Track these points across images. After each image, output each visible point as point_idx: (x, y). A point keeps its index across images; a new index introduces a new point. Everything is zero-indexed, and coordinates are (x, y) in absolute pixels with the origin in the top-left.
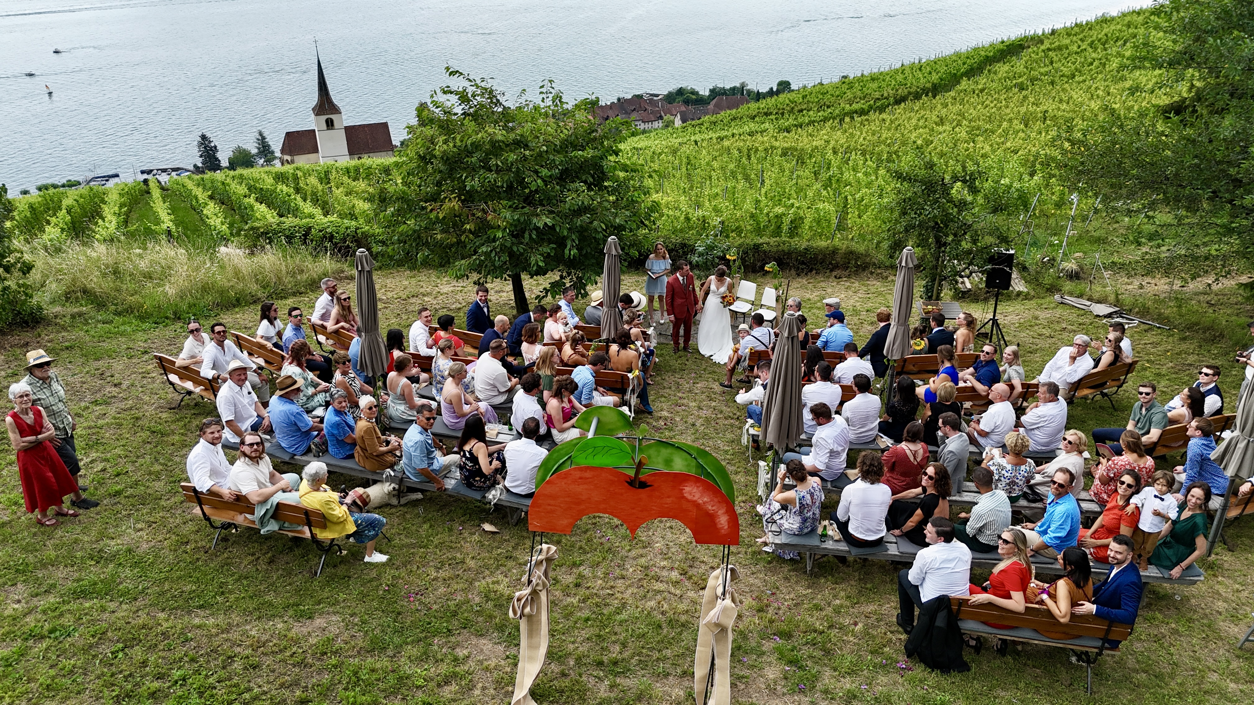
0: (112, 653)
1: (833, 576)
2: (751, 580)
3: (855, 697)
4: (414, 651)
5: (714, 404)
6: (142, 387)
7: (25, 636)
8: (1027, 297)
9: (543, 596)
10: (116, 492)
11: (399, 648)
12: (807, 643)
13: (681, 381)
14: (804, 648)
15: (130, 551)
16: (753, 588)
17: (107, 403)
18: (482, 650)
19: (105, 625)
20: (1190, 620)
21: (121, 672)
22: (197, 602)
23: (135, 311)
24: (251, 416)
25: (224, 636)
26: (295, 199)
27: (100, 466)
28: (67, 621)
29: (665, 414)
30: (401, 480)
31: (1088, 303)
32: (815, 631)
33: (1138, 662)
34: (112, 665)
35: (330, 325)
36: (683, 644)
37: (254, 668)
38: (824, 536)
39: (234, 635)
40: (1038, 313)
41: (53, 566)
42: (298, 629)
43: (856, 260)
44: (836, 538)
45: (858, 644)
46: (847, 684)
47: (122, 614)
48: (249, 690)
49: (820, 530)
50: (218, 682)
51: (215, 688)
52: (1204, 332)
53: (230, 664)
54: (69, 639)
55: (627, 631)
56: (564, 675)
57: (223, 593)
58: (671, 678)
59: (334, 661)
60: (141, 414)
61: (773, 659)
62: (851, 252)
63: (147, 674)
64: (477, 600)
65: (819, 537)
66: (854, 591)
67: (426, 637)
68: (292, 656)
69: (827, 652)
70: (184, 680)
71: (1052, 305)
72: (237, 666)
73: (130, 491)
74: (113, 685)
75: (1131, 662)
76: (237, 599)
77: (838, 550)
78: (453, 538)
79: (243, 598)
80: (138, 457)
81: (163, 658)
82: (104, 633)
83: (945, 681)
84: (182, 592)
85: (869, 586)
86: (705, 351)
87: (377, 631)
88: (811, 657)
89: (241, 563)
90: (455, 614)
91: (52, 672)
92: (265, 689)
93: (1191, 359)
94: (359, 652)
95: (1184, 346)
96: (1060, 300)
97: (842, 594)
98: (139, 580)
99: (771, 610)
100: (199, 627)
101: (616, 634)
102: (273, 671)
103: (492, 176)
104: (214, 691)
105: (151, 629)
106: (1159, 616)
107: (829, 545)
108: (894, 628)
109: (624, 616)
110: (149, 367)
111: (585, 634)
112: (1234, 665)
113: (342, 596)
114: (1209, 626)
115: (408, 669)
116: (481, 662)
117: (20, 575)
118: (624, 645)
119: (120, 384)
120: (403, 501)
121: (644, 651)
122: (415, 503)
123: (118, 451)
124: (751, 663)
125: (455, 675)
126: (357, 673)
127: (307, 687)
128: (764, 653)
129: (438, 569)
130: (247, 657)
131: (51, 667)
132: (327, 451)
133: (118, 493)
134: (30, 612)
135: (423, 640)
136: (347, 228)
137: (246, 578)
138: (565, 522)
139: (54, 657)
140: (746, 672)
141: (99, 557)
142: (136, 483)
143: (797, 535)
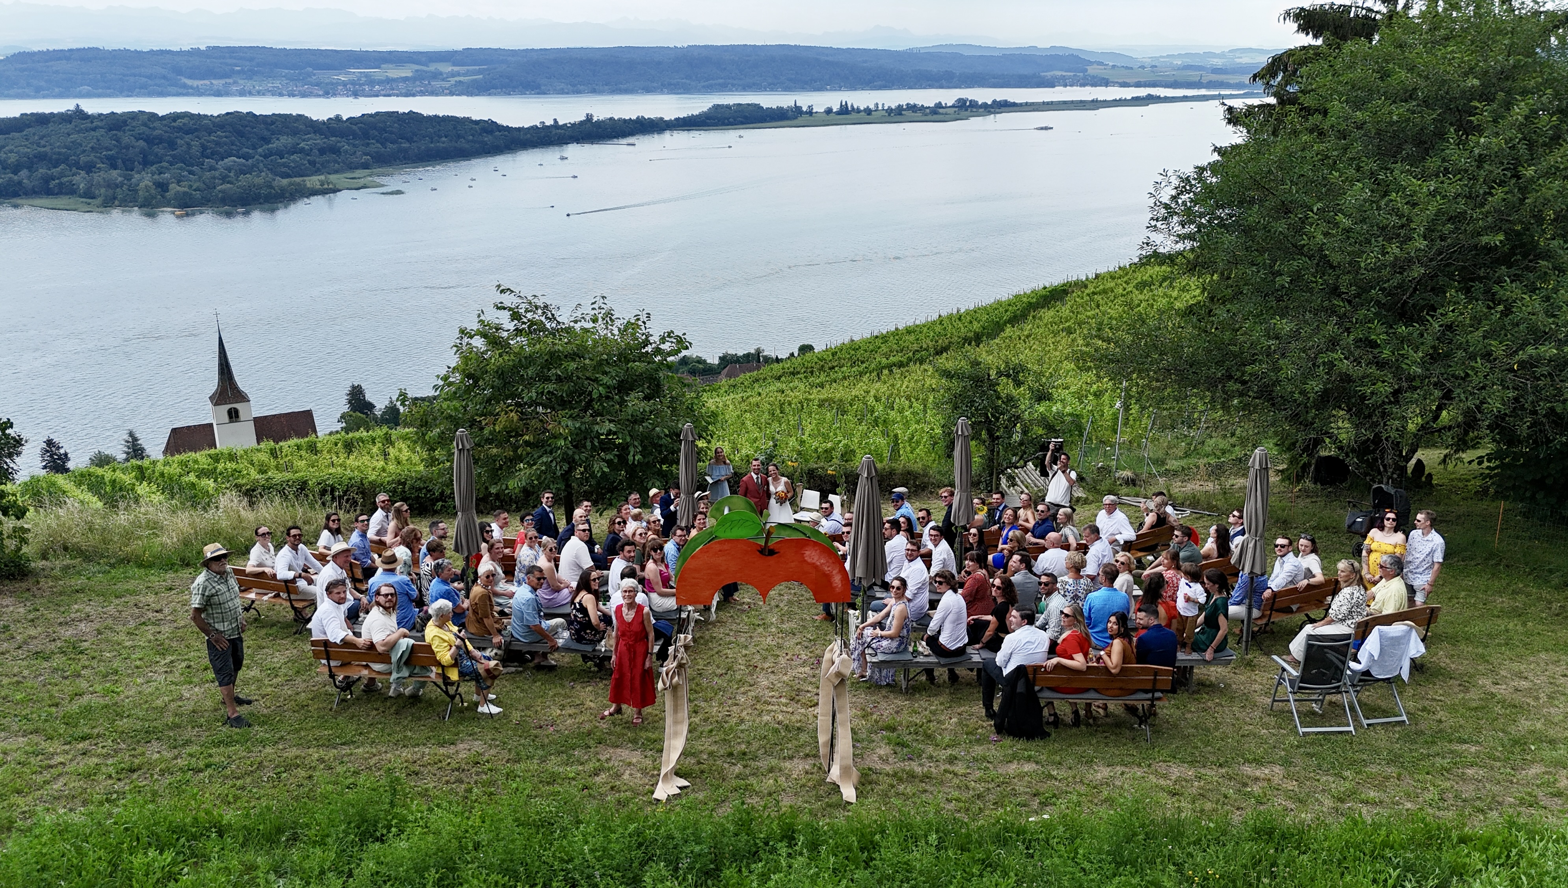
3: (956, 758)
4: (558, 759)
7: (183, 770)
11: (544, 757)
12: (911, 732)
14: (908, 735)
16: (857, 704)
18: (620, 754)
20: (1231, 697)
21: (292, 784)
22: (338, 741)
23: (133, 561)
25: (377, 758)
29: (747, 600)
32: (916, 725)
34: (281, 781)
38: (916, 653)
39: (387, 757)
42: (445, 750)
43: (915, 481)
45: (955, 730)
46: (949, 752)
47: (270, 752)
54: (228, 769)
55: (749, 735)
56: (699, 762)
57: (360, 734)
58: (795, 759)
59: (488, 767)
61: (882, 743)
66: (946, 700)
67: (566, 750)
68: (448, 765)
69: (929, 736)
76: (377, 736)
77: (928, 663)
79: (382, 736)
82: (259, 764)
83: (1032, 744)
84: (321, 735)
88: (914, 740)
90: (588, 735)
94: (508, 761)
97: (936, 702)
99: (875, 716)
100: (350, 754)
101: (740, 737)
103: (551, 387)
105: (304, 758)
106: (1206, 696)
107: (919, 660)
109: (744, 726)
113: (476, 730)
114: (1247, 700)
115: (557, 769)
116: (623, 760)
118: (749, 743)
124: (864, 746)
125: (602, 769)
128: (873, 741)
130: (407, 768)
135: (564, 752)
136: (350, 479)
137: (379, 724)
138: (707, 593)
140: (860, 752)
143: (892, 653)
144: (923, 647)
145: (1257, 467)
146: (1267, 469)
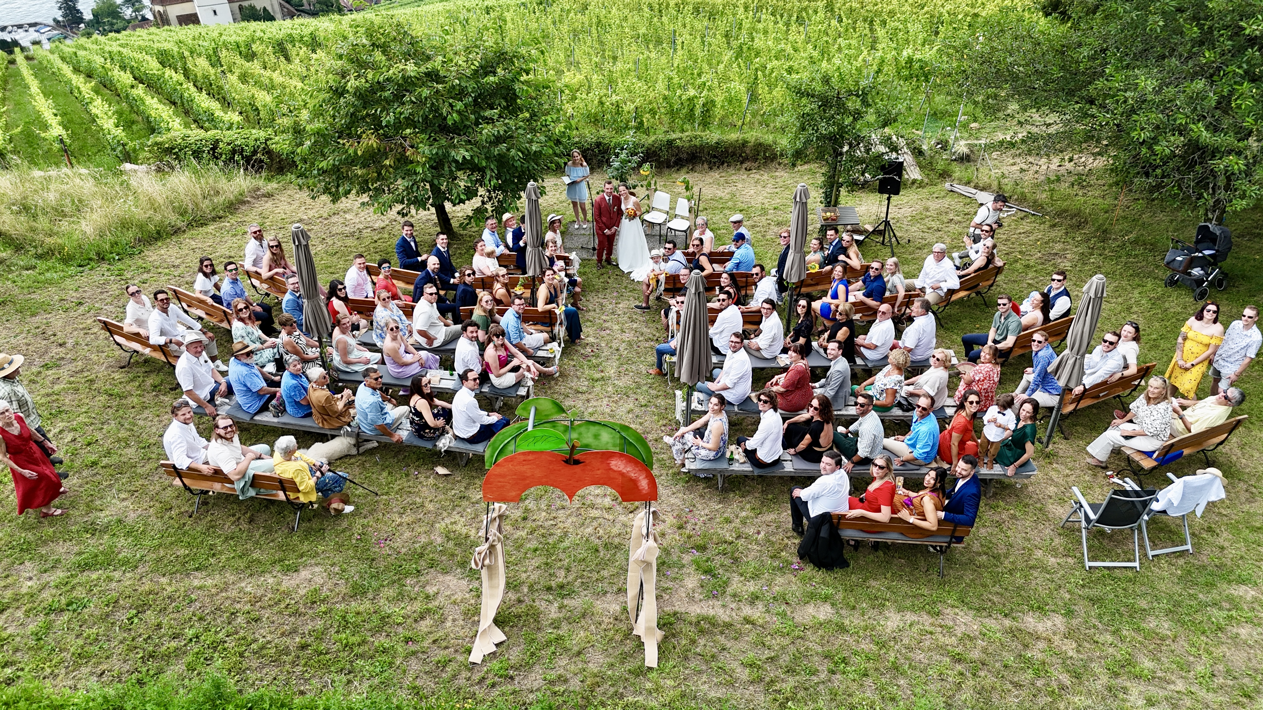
0: (129, 619)
1: (740, 490)
2: (673, 500)
3: (757, 597)
4: (391, 592)
5: (635, 326)
6: (87, 345)
7: (47, 611)
8: (921, 185)
9: (499, 547)
10: (93, 463)
11: (377, 590)
12: (719, 553)
13: (605, 302)
14: (717, 558)
15: (120, 521)
16: (674, 507)
17: (58, 366)
18: (449, 586)
19: (115, 594)
20: (1026, 505)
21: (140, 635)
22: (191, 566)
23: (56, 253)
24: (210, 384)
25: (224, 594)
26: (188, 89)
27: (69, 437)
28: (80, 593)
29: (591, 340)
30: (358, 435)
31: (974, 191)
32: (726, 542)
33: (982, 545)
34: (130, 630)
35: (265, 273)
36: (617, 564)
37: (256, 621)
38: (731, 460)
39: (233, 593)
40: (929, 203)
41: (53, 542)
42: (288, 582)
43: (765, 153)
44: (741, 461)
45: (761, 551)
46: (752, 587)
47: (128, 583)
48: (255, 641)
49: (728, 455)
50: (227, 636)
51: (226, 642)
52: (1072, 219)
53: (234, 620)
54: (85, 610)
55: (570, 556)
56: (520, 601)
57: (214, 555)
58: (608, 595)
59: (323, 608)
60: (93, 376)
61: (692, 569)
62: (760, 144)
63: (164, 635)
64: (439, 540)
65: (727, 461)
66: (757, 504)
67: (399, 579)
68: (286, 607)
69: (736, 560)
70: (197, 637)
71: (943, 194)
72: (240, 620)
73: (105, 461)
74: (136, 648)
75: (976, 547)
76: (228, 559)
77: (744, 470)
78: (411, 484)
79: (233, 558)
80: (103, 424)
81: (175, 619)
82: (116, 602)
83: (829, 577)
84: (178, 557)
85: (770, 496)
86: (624, 267)
87: (357, 577)
88: (722, 565)
89: (224, 524)
90: (421, 555)
91: (80, 642)
92: (269, 638)
93: (1058, 247)
94: (343, 598)
95: (1053, 234)
96: (950, 188)
97: (748, 506)
98: (135, 548)
99: (689, 526)
100: (200, 588)
101: (561, 560)
102: (273, 622)
103: (407, 111)
104: (226, 645)
105: (157, 594)
106: (1001, 503)
107: (736, 467)
108: (789, 534)
109: (567, 543)
110: (89, 322)
111: (536, 562)
112: (1057, 541)
113: (321, 548)
114: (1041, 510)
115: (388, 609)
116: (449, 597)
117: (26, 554)
118: (568, 570)
119: (64, 343)
120: (362, 449)
121: (585, 573)
122: (371, 452)
123: (82, 419)
124: (673, 576)
125: (428, 611)
126: (345, 617)
127: (304, 633)
128: (683, 566)
129: (401, 514)
130: (248, 612)
131: (78, 636)
132: (285, 410)
133: (94, 464)
134: (44, 588)
135: (398, 582)
137: (232, 538)
138: (514, 494)
139: (78, 628)
140: (669, 584)
141: (93, 530)
142: (108, 453)
143: (710, 460)
144: (739, 455)
145: (1092, 294)
146: (1102, 297)
